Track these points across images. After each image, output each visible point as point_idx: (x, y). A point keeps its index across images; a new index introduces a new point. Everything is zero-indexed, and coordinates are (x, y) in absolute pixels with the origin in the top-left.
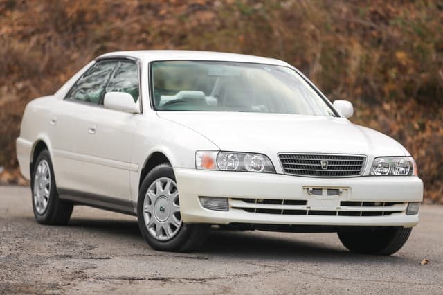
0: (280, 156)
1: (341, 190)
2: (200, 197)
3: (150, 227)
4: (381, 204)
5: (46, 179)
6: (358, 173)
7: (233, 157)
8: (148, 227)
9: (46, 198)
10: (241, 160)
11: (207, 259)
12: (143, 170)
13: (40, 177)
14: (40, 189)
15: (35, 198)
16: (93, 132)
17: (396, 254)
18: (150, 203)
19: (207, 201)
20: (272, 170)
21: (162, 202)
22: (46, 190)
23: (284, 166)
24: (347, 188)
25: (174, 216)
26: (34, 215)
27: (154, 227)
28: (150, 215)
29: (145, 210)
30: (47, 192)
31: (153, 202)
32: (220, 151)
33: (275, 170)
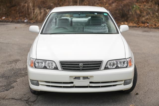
0: (60, 62)
1: (89, 77)
6: (98, 69)
20: (56, 68)
23: (62, 66)
24: (92, 77)
32: (36, 59)
33: (58, 68)
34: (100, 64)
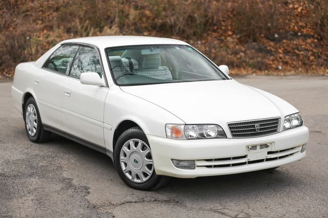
0: (229, 125)
1: (268, 145)
2: (172, 160)
3: (127, 172)
4: (288, 149)
5: (34, 116)
6: (275, 131)
7: (193, 128)
8: (124, 172)
9: (35, 128)
10: (201, 129)
12: (116, 130)
13: (30, 114)
14: (30, 121)
15: (27, 126)
16: (69, 95)
18: (125, 155)
20: (222, 135)
21: (135, 156)
22: (35, 123)
23: (232, 132)
24: (272, 143)
25: (146, 167)
27: (130, 173)
28: (126, 164)
29: (121, 160)
30: (36, 124)
31: (127, 156)
32: (186, 124)
33: (226, 136)
34: (277, 123)
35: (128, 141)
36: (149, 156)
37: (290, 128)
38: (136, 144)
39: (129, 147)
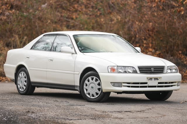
0: (138, 67)
1: (158, 78)
2: (111, 83)
4: (170, 83)
5: (24, 78)
6: (162, 72)
7: (121, 68)
8: (86, 94)
9: (25, 86)
10: (125, 69)
11: (114, 104)
12: (81, 74)
13: (21, 78)
14: (22, 82)
15: (19, 86)
16: (52, 61)
17: (167, 100)
18: (87, 85)
19: (114, 84)
21: (92, 85)
22: (25, 83)
23: (140, 70)
24: (160, 78)
25: (97, 90)
26: (18, 92)
27: (89, 94)
28: (87, 90)
29: (84, 88)
31: (88, 85)
32: (118, 66)
33: (137, 72)
34: (163, 69)
35: (88, 78)
36: (99, 84)
37: (171, 73)
38: (92, 79)
39: (89, 81)
